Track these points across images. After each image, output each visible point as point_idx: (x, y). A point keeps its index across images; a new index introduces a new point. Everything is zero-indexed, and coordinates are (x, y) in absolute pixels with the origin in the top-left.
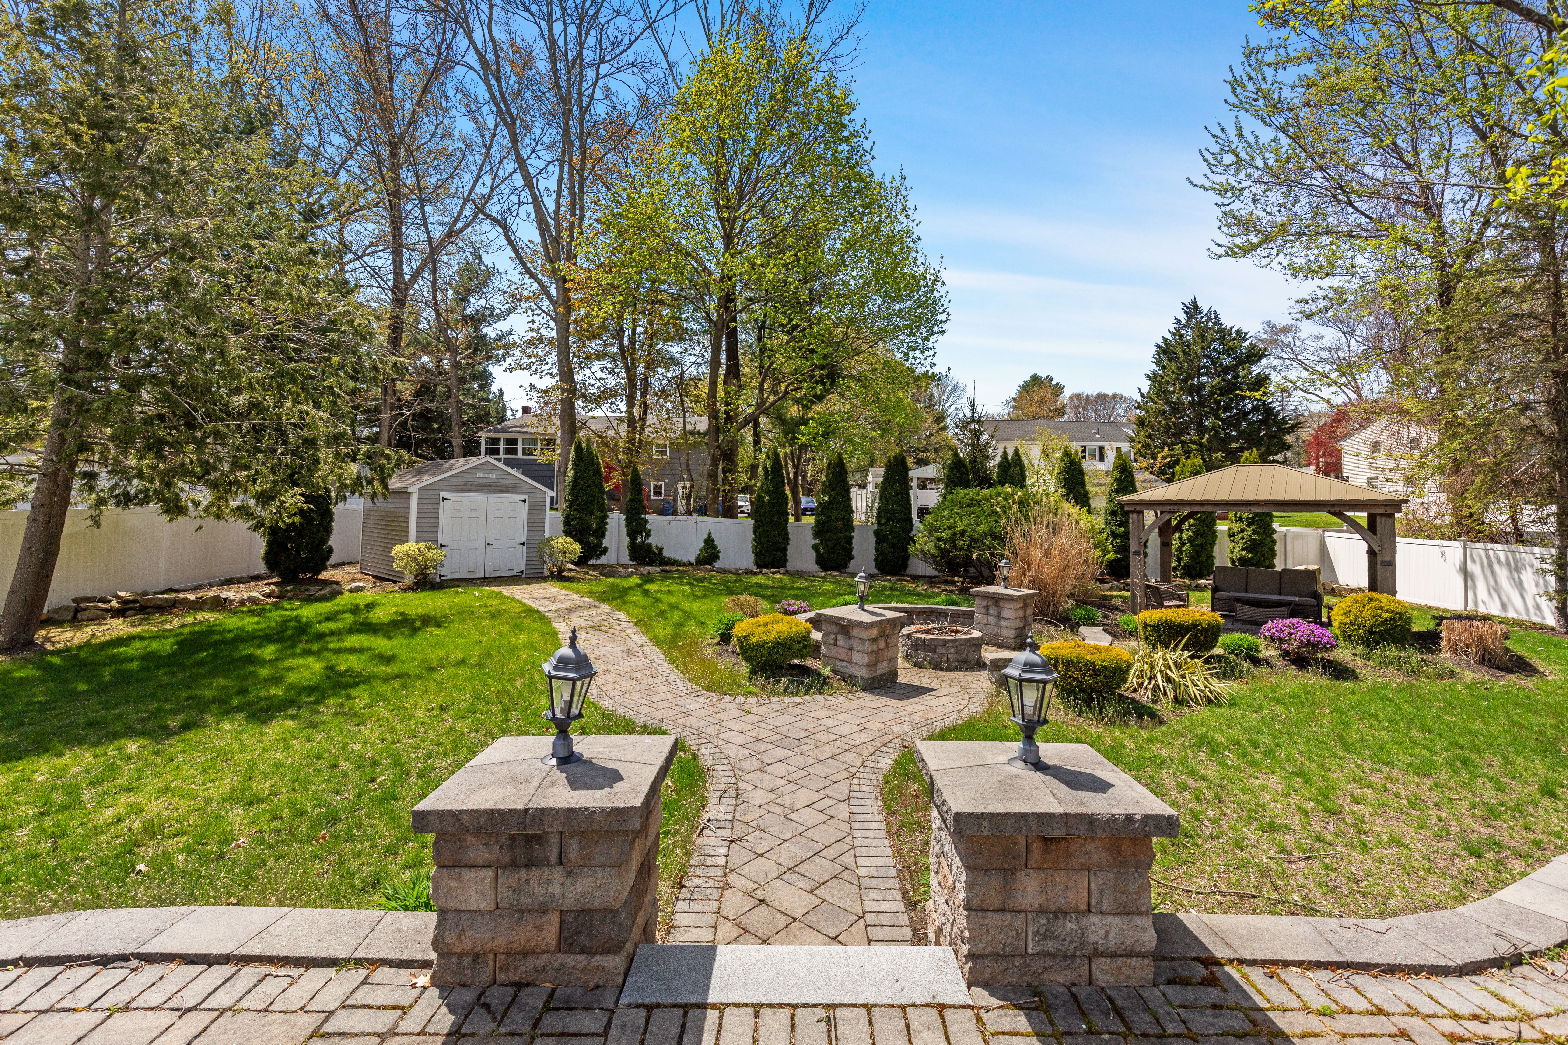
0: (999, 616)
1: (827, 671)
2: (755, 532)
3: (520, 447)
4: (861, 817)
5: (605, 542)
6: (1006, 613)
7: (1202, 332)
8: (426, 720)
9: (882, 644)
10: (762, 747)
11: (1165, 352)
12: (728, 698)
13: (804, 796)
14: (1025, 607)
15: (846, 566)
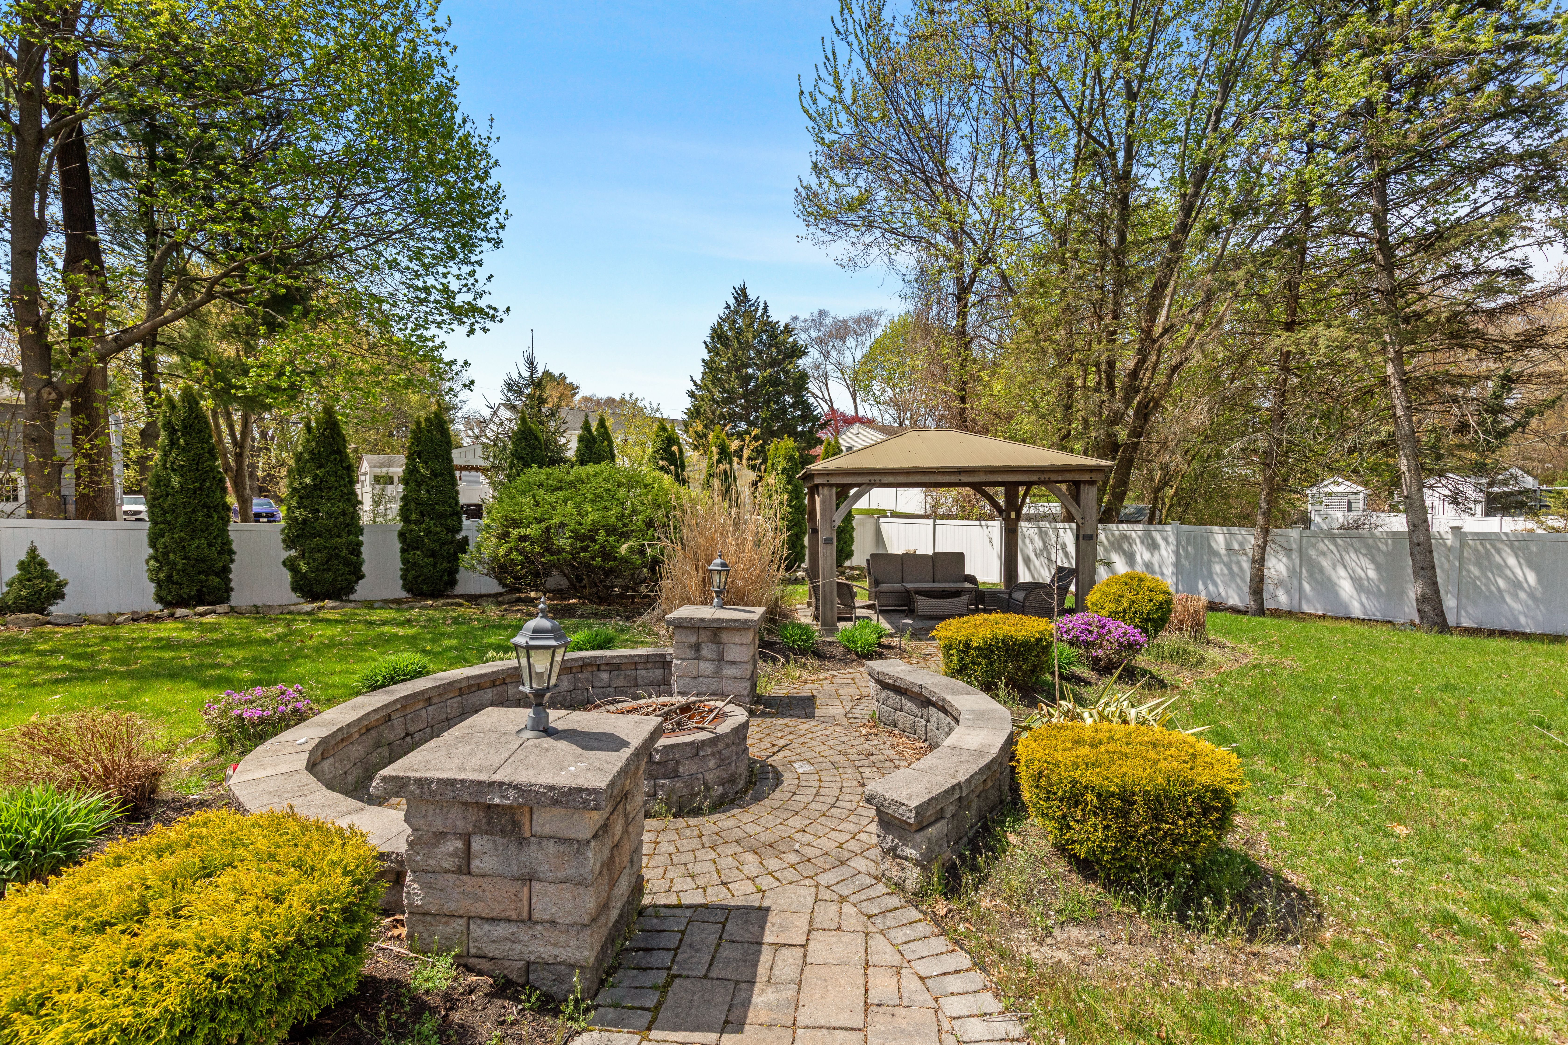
0: (720, 659)
2: (153, 544)
6: (732, 654)
15: (352, 590)
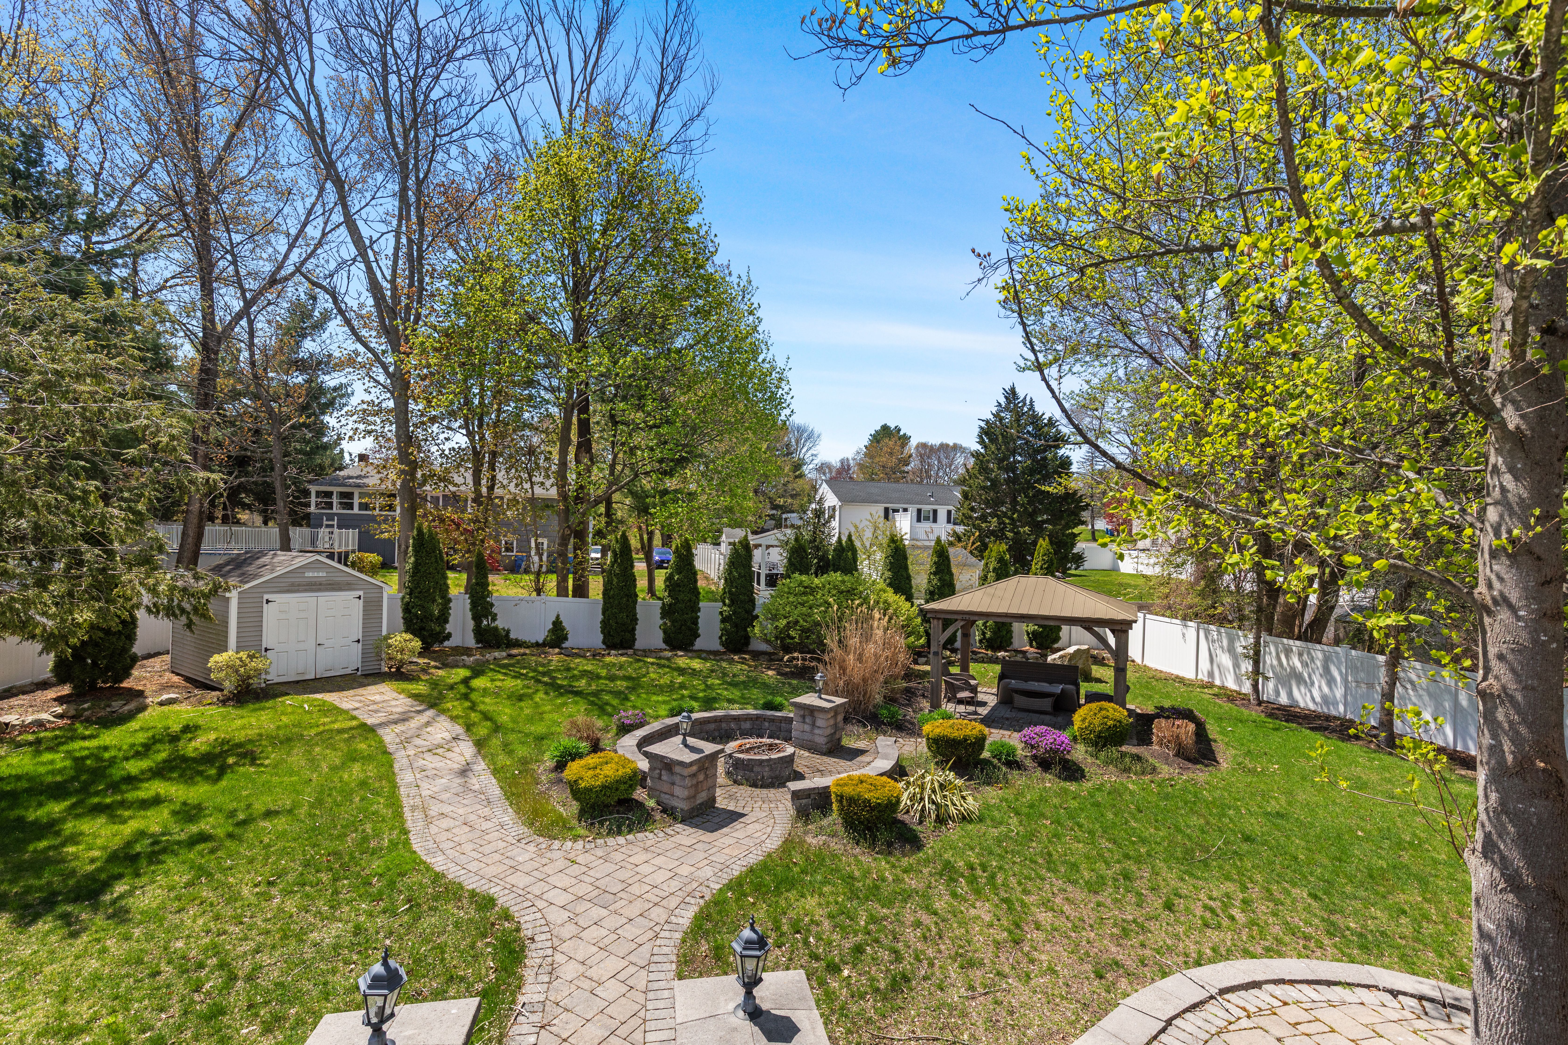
0: (813, 725)
1: (651, 803)
2: (604, 613)
3: (356, 501)
4: (655, 986)
5: (449, 628)
6: (820, 723)
7: (1018, 415)
8: (253, 900)
9: (701, 777)
10: (580, 907)
11: (986, 434)
12: (557, 844)
13: (613, 964)
14: (835, 716)
15: (692, 644)
